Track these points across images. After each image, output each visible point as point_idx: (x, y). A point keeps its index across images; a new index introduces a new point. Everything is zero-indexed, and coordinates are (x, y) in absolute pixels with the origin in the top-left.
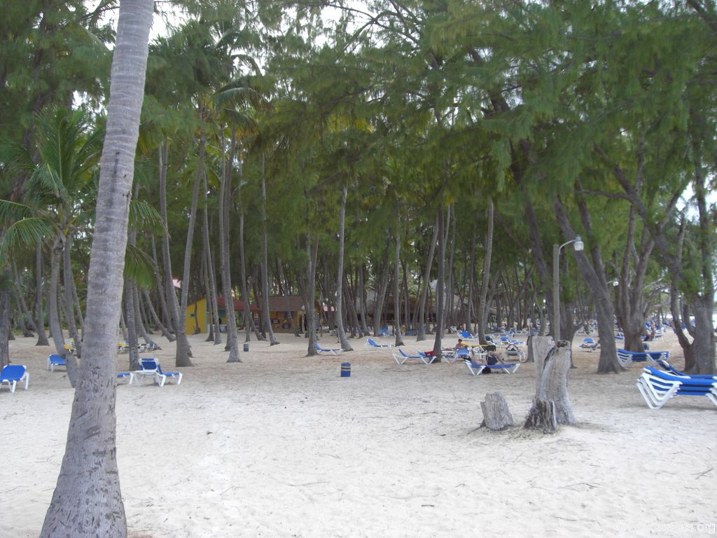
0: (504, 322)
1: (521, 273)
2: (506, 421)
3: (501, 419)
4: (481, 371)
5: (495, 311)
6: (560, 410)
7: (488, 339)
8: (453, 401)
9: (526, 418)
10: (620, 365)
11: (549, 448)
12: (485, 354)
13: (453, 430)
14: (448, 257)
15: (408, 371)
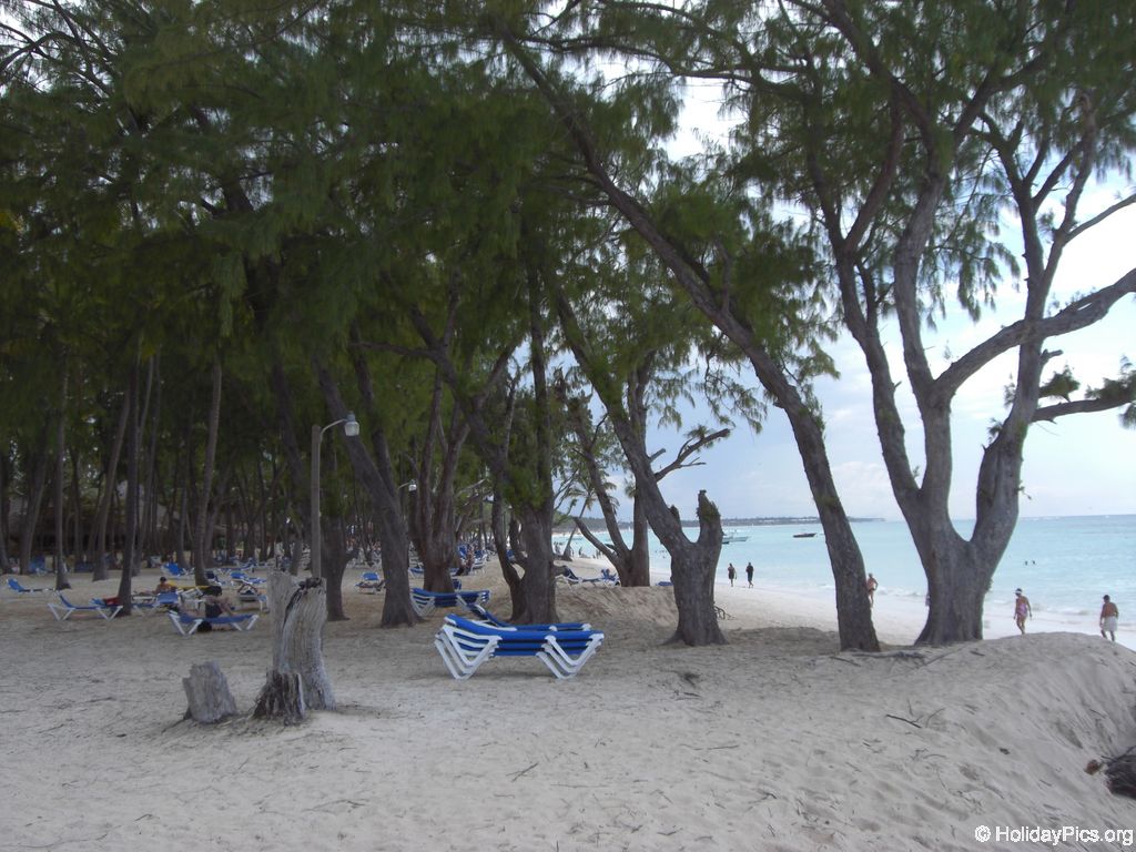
0: (240, 549)
1: (267, 472)
2: (225, 708)
3: (217, 705)
4: (195, 627)
5: (223, 529)
6: (312, 686)
7: (211, 576)
8: (142, 679)
9: (256, 701)
10: (415, 613)
11: (292, 747)
12: (203, 600)
13: (139, 726)
14: (147, 443)
15: (75, 631)
